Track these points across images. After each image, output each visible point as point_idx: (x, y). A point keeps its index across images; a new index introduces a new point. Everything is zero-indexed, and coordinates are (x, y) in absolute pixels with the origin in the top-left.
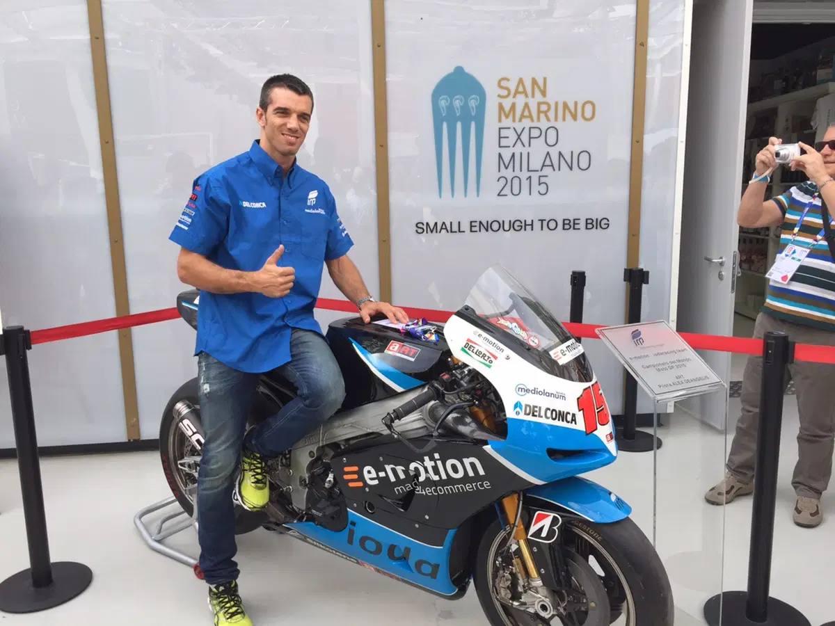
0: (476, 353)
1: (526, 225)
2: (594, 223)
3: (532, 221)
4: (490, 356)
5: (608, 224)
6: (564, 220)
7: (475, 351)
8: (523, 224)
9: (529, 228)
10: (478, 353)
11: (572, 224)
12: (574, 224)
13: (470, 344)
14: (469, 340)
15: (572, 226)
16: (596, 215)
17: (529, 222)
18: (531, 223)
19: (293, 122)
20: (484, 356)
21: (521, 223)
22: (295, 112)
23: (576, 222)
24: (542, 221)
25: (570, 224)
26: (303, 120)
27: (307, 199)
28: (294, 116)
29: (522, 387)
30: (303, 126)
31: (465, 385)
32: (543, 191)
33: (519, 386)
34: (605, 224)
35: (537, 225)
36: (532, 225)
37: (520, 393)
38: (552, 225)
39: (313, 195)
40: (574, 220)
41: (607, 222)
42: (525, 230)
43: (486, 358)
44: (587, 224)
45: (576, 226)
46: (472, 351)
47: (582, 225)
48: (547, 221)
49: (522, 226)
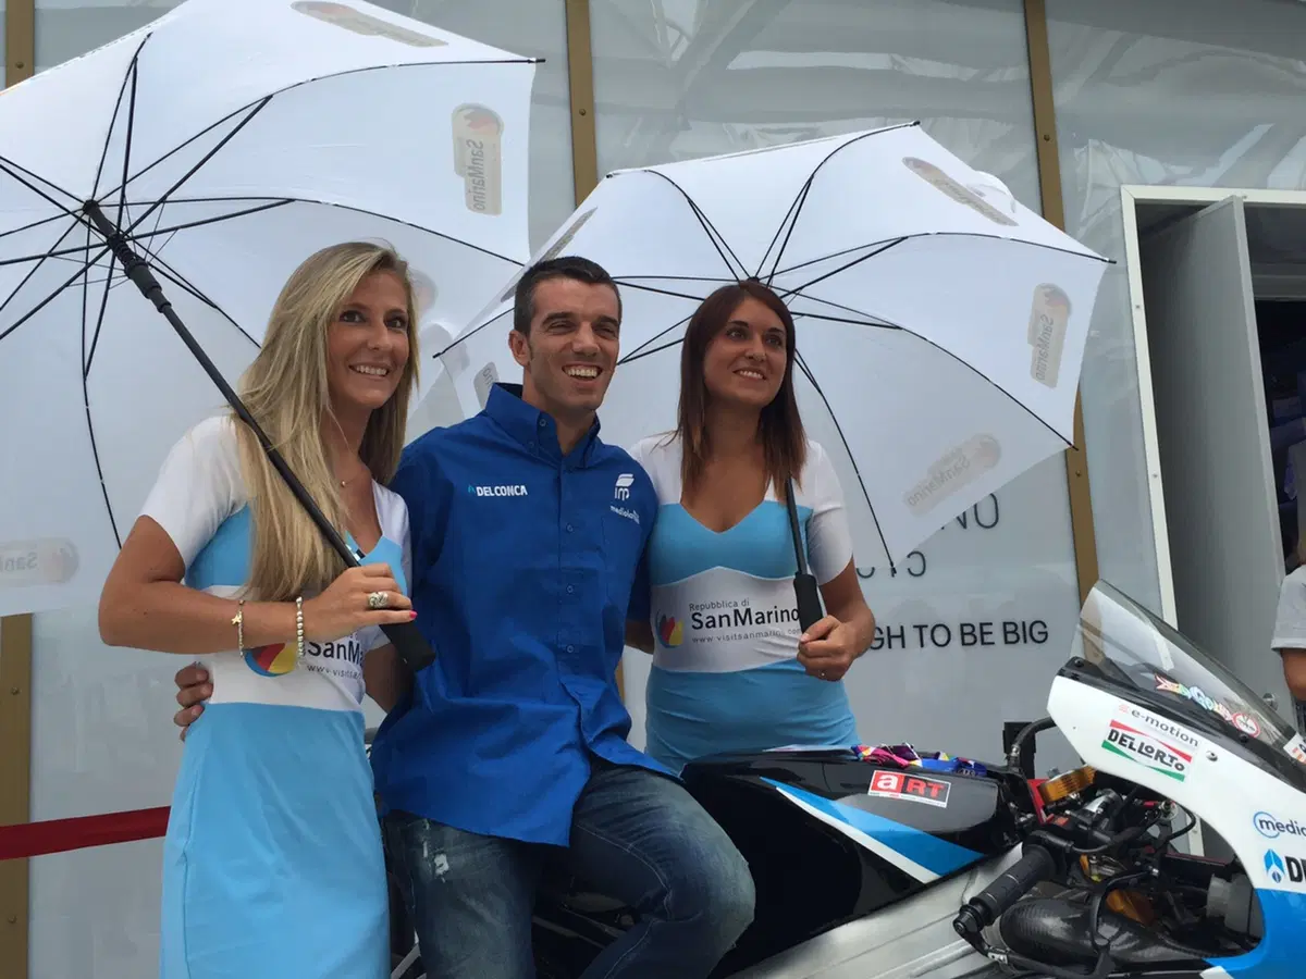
0: (1140, 751)
1: (890, 637)
2: (1020, 632)
3: (902, 628)
4: (1174, 754)
5: (1046, 633)
6: (962, 626)
7: (1136, 746)
8: (885, 636)
9: (896, 643)
10: (1145, 750)
11: (977, 633)
12: (982, 633)
13: (1121, 732)
14: (1114, 724)
15: (978, 636)
16: (1022, 616)
17: (895, 631)
18: (899, 634)
19: (586, 338)
20: (1160, 756)
21: (881, 633)
22: (586, 317)
23: (986, 629)
24: (921, 628)
25: (974, 634)
26: (606, 334)
27: (614, 486)
28: (586, 327)
29: (1267, 818)
30: (607, 344)
31: (1106, 838)
32: (917, 569)
33: (1259, 817)
34: (1040, 633)
35: (912, 636)
36: (902, 636)
37: (1265, 830)
38: (941, 636)
39: (625, 481)
40: (982, 625)
41: (1044, 630)
42: (890, 647)
43: (1167, 760)
44: (1006, 633)
45: (988, 638)
46: (1131, 747)
47: (997, 635)
48: (930, 628)
49: (882, 639)
